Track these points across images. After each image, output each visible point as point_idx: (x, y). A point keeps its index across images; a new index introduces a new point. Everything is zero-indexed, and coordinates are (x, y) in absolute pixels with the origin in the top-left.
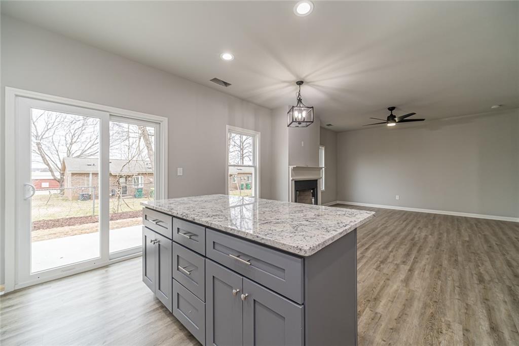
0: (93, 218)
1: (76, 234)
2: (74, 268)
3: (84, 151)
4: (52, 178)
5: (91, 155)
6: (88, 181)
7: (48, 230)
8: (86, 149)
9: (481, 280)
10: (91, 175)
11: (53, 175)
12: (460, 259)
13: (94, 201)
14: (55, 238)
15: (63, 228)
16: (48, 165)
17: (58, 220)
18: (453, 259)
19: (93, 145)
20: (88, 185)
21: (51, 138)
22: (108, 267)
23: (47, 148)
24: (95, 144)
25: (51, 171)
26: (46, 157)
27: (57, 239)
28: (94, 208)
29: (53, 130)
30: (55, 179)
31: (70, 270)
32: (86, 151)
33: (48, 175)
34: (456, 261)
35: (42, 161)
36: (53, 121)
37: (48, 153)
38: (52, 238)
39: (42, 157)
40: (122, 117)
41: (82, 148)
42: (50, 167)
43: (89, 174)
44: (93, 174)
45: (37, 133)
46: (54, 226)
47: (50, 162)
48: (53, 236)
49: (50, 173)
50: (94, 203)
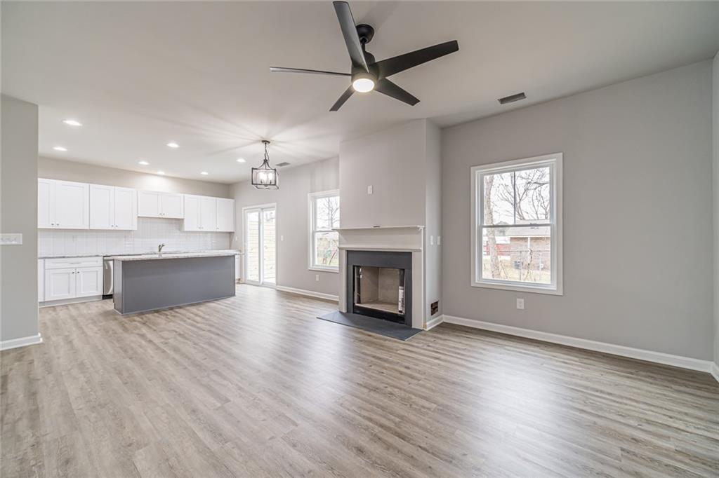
6: (526, 246)
9: (82, 366)
10: (529, 240)
12: (117, 380)
18: (125, 374)
34: (120, 374)
44: (532, 239)
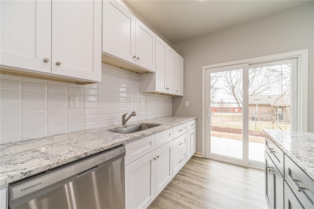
0: (253, 132)
1: (239, 139)
2: (228, 159)
3: (254, 92)
4: (239, 107)
5: (258, 94)
6: (256, 109)
7: (228, 133)
8: (255, 90)
10: (257, 106)
11: (239, 106)
13: (256, 122)
14: (230, 138)
15: (235, 134)
16: (237, 100)
17: (235, 130)
19: (260, 87)
20: (256, 111)
21: (238, 87)
22: (247, 169)
23: (236, 92)
24: (261, 87)
25: (238, 103)
26: (236, 96)
27: (230, 139)
28: (256, 126)
29: (239, 83)
30: (240, 108)
31: (225, 159)
32: (255, 91)
33: (237, 106)
35: (234, 99)
36: (239, 78)
37: (237, 94)
38: (228, 138)
39: (234, 97)
40: (258, 63)
41: (253, 90)
42: (238, 102)
43: (256, 105)
44: (258, 105)
45: (233, 85)
46: (232, 132)
47: (238, 99)
48: (229, 137)
49: (237, 105)
50: (256, 123)
